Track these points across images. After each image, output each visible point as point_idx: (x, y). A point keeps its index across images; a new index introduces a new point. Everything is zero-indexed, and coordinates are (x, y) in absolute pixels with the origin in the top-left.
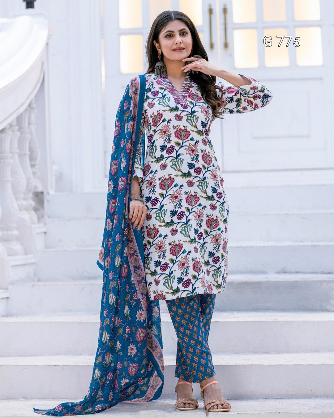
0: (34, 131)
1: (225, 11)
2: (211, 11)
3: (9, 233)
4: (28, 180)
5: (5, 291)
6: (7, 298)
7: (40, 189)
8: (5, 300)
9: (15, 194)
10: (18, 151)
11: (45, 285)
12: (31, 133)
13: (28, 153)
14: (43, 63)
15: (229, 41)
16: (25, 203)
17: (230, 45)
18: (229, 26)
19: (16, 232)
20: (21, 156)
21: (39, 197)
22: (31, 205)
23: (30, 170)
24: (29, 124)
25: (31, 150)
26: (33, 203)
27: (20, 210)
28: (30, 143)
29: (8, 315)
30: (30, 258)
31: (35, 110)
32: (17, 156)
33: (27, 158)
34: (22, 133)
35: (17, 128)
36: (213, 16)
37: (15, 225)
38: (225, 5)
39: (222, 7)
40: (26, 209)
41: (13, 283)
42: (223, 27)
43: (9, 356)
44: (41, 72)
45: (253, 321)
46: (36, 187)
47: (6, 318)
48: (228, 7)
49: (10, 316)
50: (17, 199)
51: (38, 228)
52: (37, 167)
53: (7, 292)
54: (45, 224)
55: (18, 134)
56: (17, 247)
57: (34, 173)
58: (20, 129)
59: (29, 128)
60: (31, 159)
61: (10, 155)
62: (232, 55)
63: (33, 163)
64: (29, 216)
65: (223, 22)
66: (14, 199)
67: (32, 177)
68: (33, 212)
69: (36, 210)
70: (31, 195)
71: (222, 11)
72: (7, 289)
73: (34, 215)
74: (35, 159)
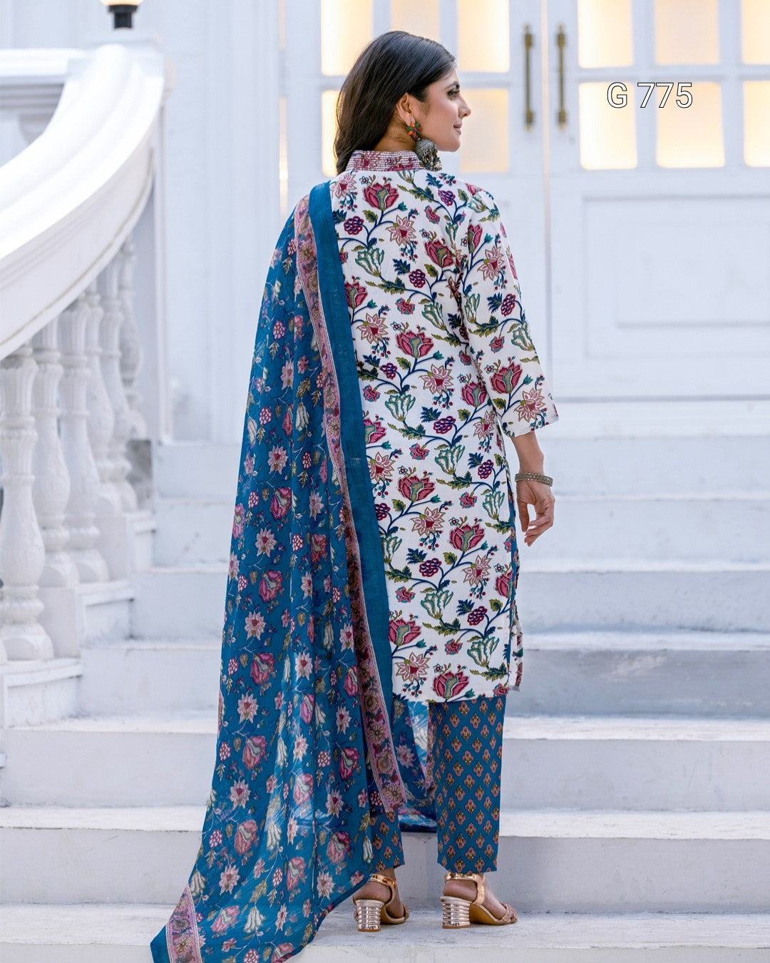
0: (129, 303)
1: (561, 40)
2: (529, 41)
3: (83, 531)
4: (117, 413)
5: (74, 660)
6: (79, 677)
7: (142, 434)
8: (74, 681)
9: (93, 446)
10: (99, 350)
11: (155, 650)
12: (123, 309)
13: (117, 353)
14: (151, 154)
15: (568, 107)
16: (109, 465)
17: (571, 117)
18: (570, 76)
19: (93, 531)
20: (105, 360)
21: (141, 452)
22: (123, 469)
23: (121, 391)
24: (121, 287)
25: (123, 346)
26: (128, 466)
27: (103, 481)
28: (122, 331)
29: (79, 715)
30: (123, 590)
31: (134, 258)
32: (96, 361)
33: (116, 364)
34: (107, 309)
35: (97, 298)
36: (533, 52)
37: (92, 515)
38: (561, 28)
39: (555, 31)
40: (113, 479)
41: (89, 644)
42: (555, 76)
43: (83, 806)
44: (148, 173)
45: (623, 740)
46: (134, 430)
47: (76, 721)
48: (568, 31)
49: (84, 716)
50: (97, 456)
51: (139, 521)
52: (136, 384)
53: (78, 663)
54: (154, 512)
55: (100, 311)
56: (96, 563)
57: (130, 399)
58: (104, 300)
59: (119, 297)
60: (125, 367)
61: (86, 358)
62: (574, 140)
63: (128, 375)
64: (118, 495)
65: (555, 64)
66: (91, 457)
67: (126, 407)
68: (127, 486)
69: (133, 480)
70: (122, 448)
71: (553, 40)
72: (78, 657)
73: (130, 493)
74: (133, 367)
